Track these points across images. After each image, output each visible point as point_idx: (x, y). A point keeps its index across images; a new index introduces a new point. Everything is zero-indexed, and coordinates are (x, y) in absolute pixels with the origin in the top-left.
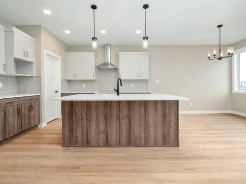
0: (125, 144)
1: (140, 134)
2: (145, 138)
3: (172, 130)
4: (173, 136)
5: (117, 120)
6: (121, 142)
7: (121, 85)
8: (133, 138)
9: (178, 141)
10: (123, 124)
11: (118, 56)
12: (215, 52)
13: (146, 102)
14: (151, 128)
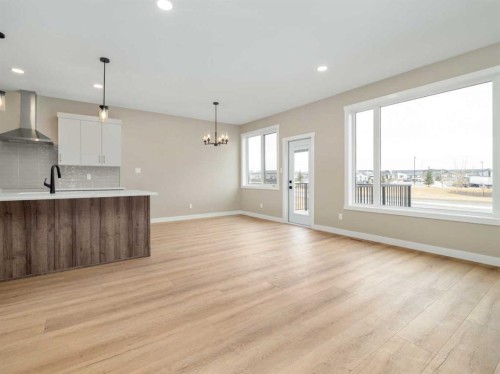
0: (66, 265)
1: (91, 247)
2: (100, 253)
3: (141, 236)
4: (142, 244)
5: (50, 231)
6: (57, 264)
7: (59, 176)
8: (79, 254)
9: (149, 249)
10: (61, 236)
11: (56, 120)
12: (209, 136)
13: (101, 200)
14: (110, 237)
